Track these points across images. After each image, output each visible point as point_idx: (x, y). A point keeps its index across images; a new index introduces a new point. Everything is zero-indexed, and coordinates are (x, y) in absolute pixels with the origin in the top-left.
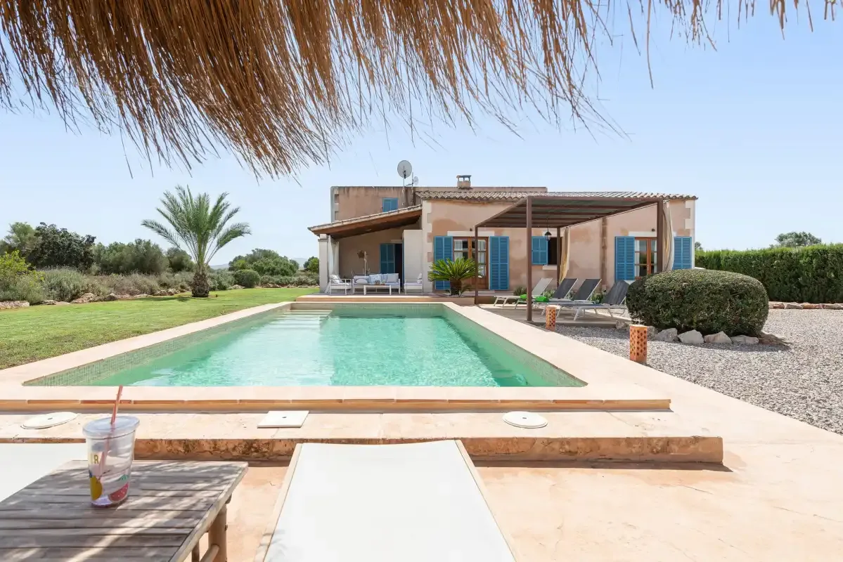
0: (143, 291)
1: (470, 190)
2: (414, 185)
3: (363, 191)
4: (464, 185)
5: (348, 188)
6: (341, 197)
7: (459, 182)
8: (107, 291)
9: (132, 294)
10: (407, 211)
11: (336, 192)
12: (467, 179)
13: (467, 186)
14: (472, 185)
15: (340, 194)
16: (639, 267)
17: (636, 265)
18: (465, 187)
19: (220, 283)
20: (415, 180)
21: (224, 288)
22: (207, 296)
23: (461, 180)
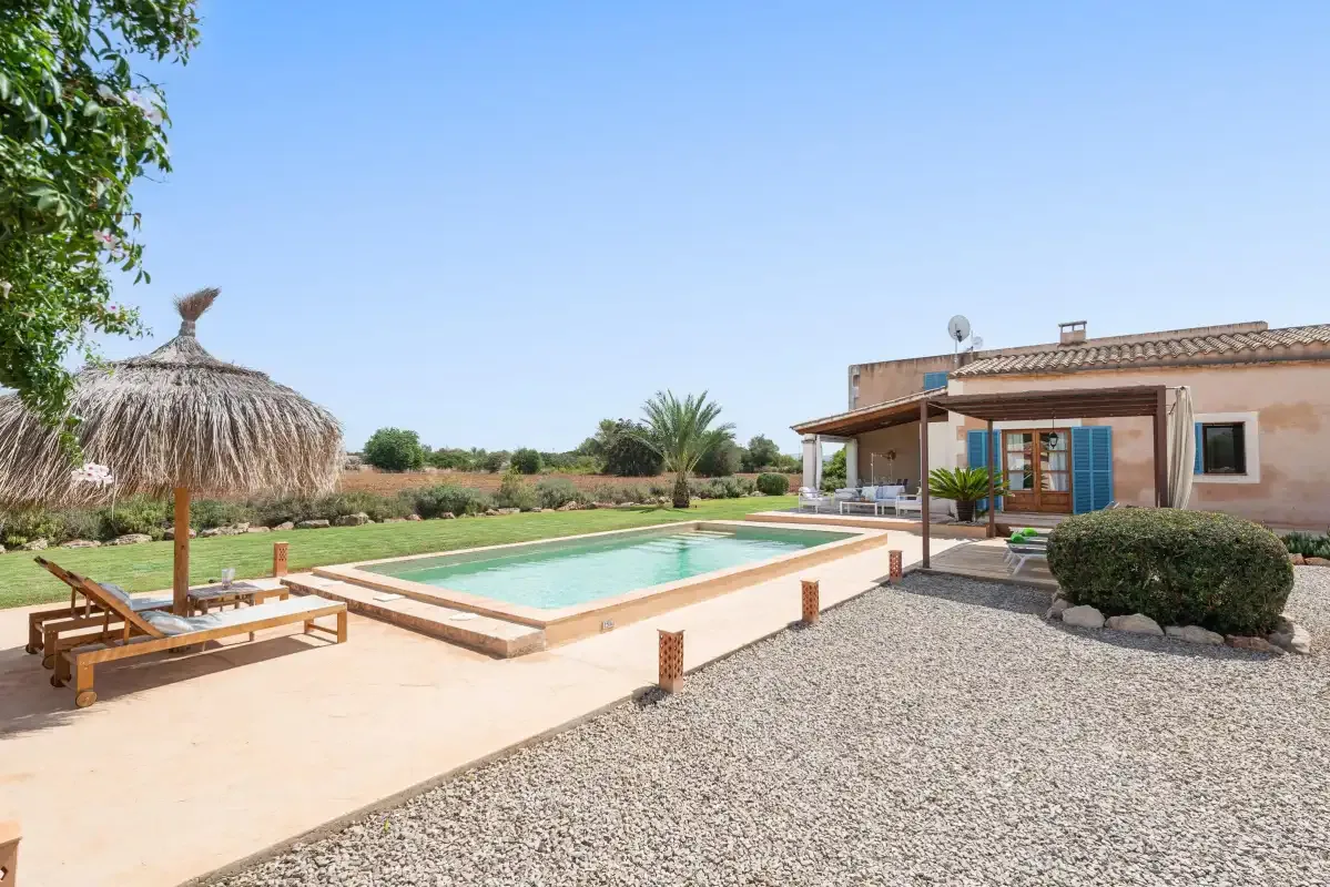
0: (630, 498)
1: (1087, 347)
2: (975, 350)
3: (894, 367)
4: (1070, 339)
5: (873, 365)
6: (862, 378)
7: (1062, 334)
8: (592, 498)
9: (618, 502)
11: (856, 372)
12: (1080, 328)
13: (1078, 338)
14: (1088, 337)
15: (861, 374)
18: (1073, 343)
19: (729, 490)
21: (737, 496)
22: (688, 507)
23: (1068, 330)
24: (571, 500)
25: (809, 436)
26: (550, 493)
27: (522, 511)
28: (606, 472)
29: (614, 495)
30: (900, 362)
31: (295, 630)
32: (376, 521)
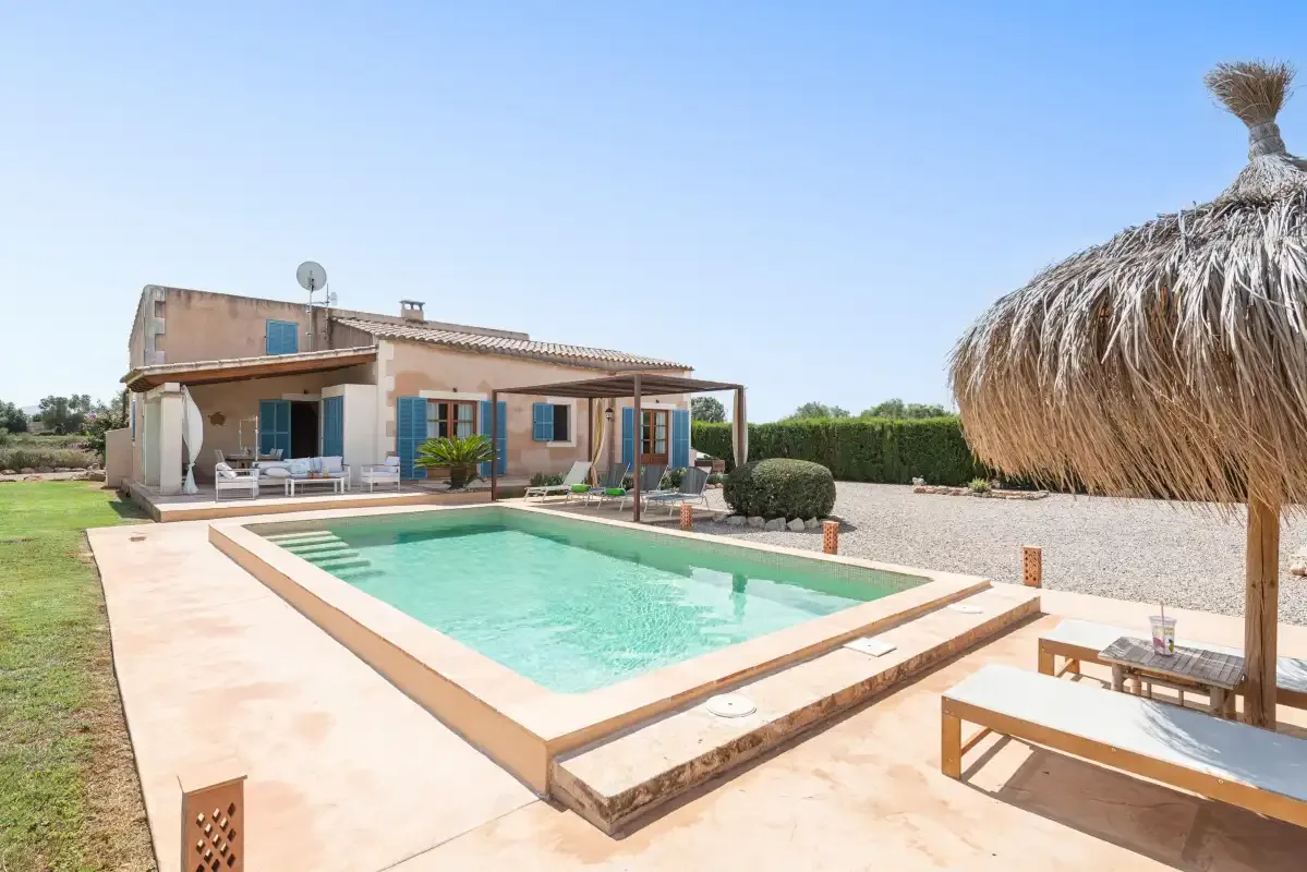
1: (425, 326)
2: (330, 306)
3: (224, 302)
5: (189, 294)
7: (404, 311)
10: (351, 354)
11: (158, 296)
12: (417, 307)
14: (426, 319)
15: (168, 301)
18: (417, 320)
20: (334, 297)
23: (408, 307)
30: (233, 299)
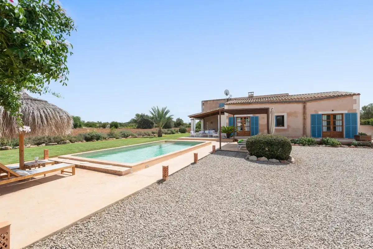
0: (146, 134)
1: (253, 98)
2: (230, 98)
3: (212, 102)
4: (250, 96)
5: (207, 101)
6: (205, 104)
7: (249, 95)
8: (136, 135)
9: (143, 136)
10: (219, 109)
11: (203, 102)
12: (252, 93)
13: (252, 96)
14: (254, 96)
15: (204, 103)
16: (326, 127)
17: (325, 126)
18: (251, 97)
19: (172, 132)
20: (231, 96)
21: (174, 133)
22: (161, 137)
23: (250, 94)
24: (130, 135)
25: (192, 118)
26: (124, 134)
27: (116, 139)
28: (138, 128)
29: (142, 134)
31: (58, 173)
32: (72, 142)
